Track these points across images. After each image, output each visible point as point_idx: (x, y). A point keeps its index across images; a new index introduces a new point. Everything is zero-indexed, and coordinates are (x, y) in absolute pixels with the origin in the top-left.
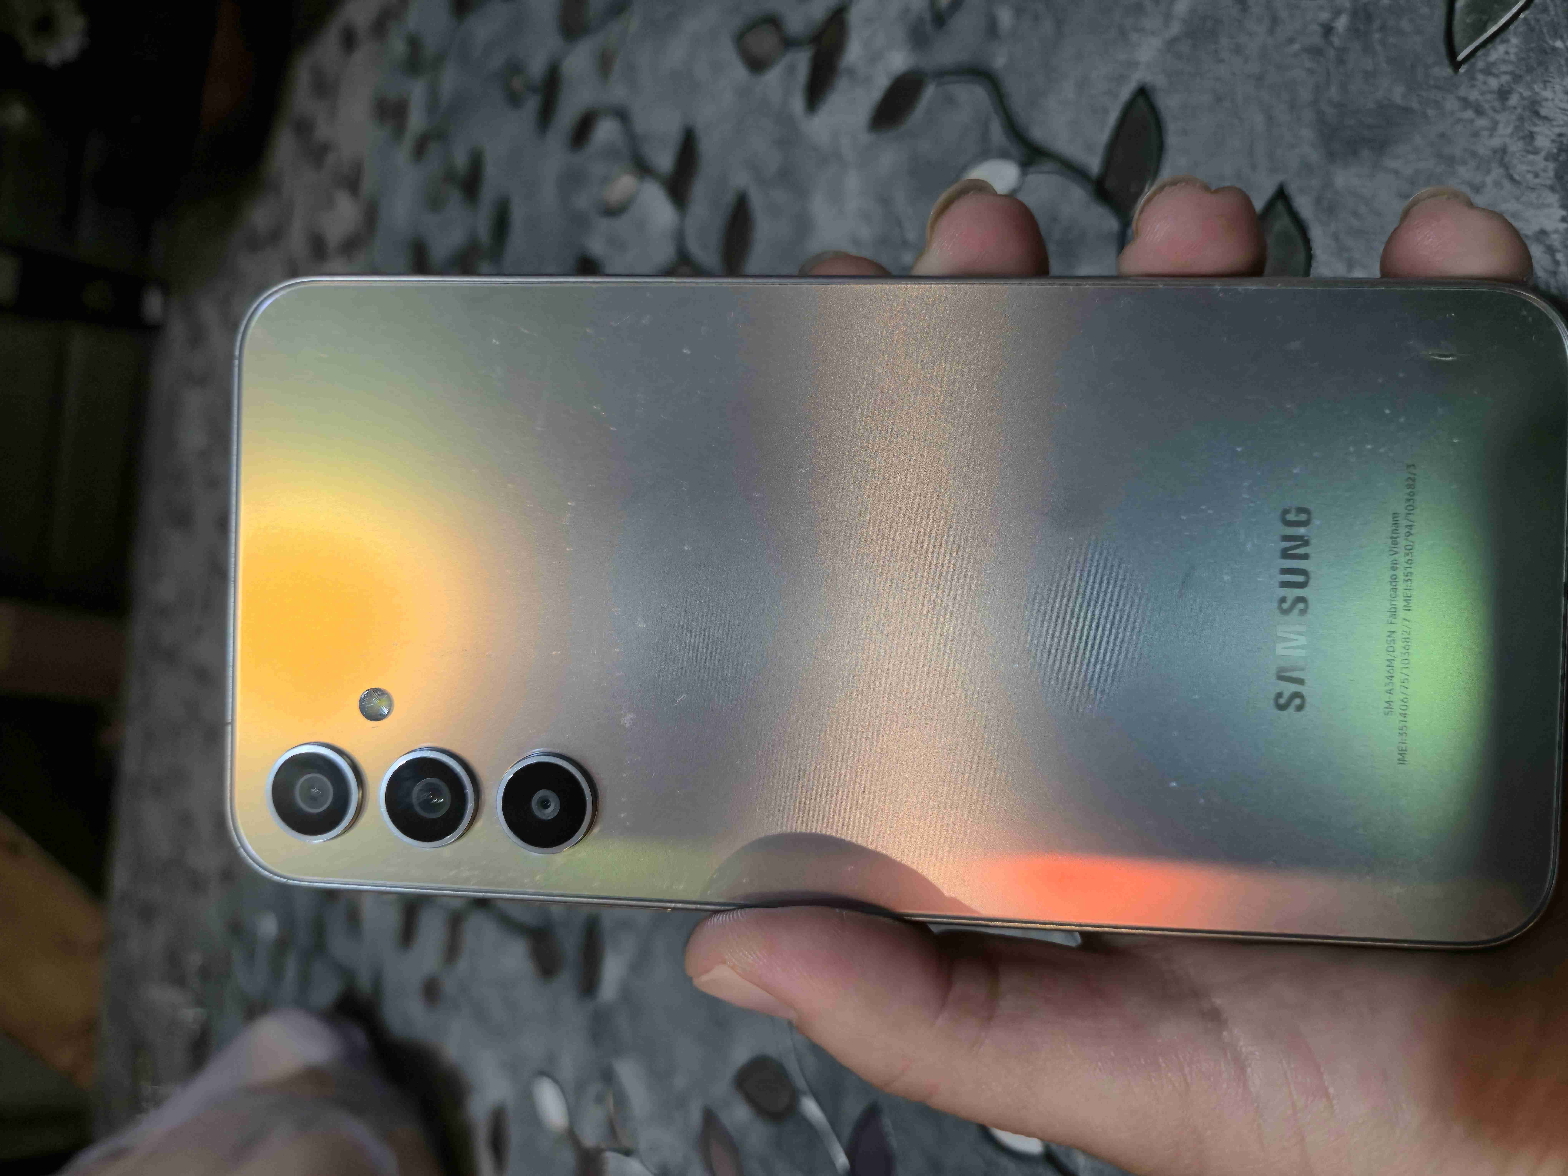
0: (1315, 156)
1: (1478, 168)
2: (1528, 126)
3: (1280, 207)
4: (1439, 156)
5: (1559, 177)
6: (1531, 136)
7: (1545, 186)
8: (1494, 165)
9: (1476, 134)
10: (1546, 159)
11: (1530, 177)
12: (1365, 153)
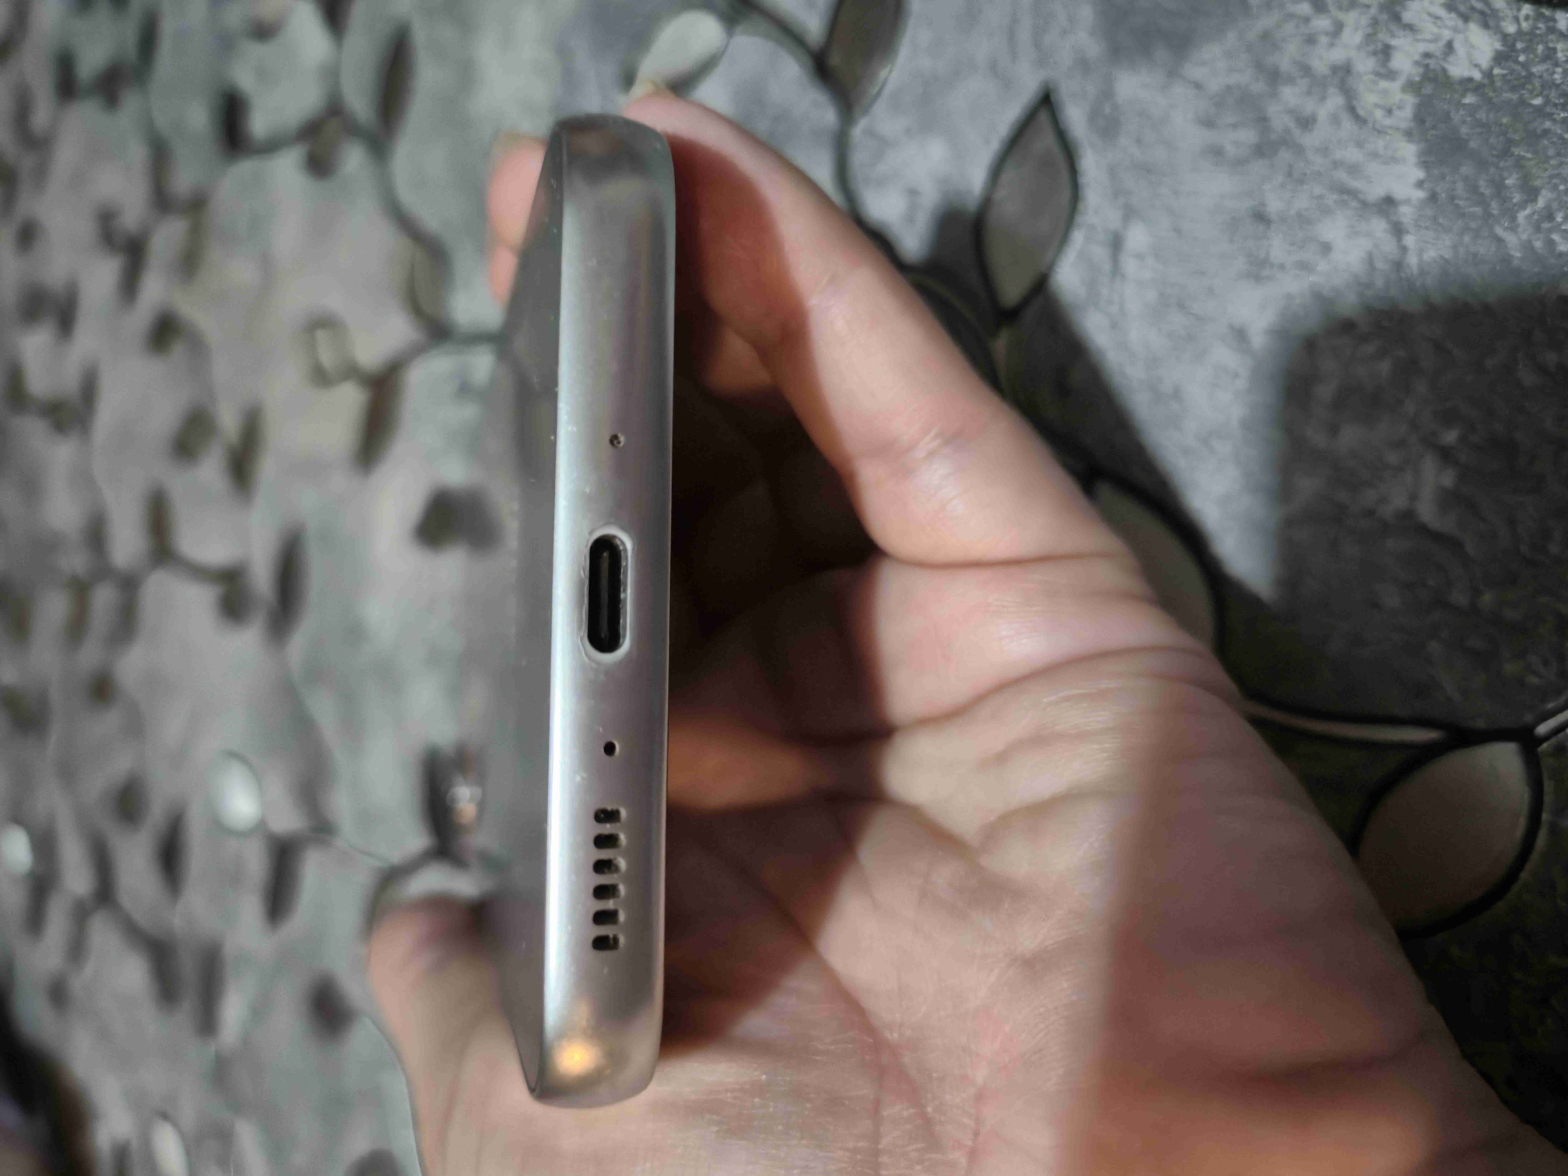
0: (1094, 48)
1: (1309, 93)
2: (1382, 36)
3: (1043, 117)
4: (1259, 66)
5: (1419, 118)
6: (1386, 52)
7: (1398, 129)
8: (1332, 90)
9: (1311, 40)
10: (1404, 90)
11: (1379, 114)
12: (1161, 54)
